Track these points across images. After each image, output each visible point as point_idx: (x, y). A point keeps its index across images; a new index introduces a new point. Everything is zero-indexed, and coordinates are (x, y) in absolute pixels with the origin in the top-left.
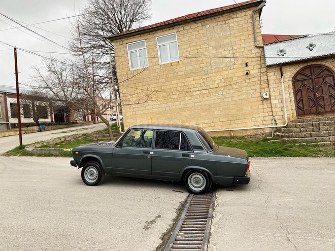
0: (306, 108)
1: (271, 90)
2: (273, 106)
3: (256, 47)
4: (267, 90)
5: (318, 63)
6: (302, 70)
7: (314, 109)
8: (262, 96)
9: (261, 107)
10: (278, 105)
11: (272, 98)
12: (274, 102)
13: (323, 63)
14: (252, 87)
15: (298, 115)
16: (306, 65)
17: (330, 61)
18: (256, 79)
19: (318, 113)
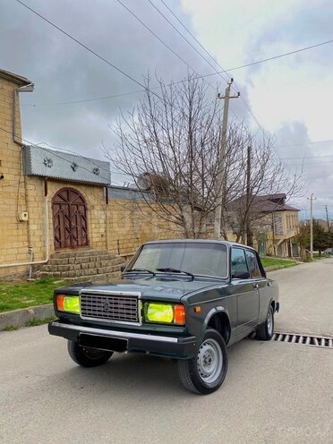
0: (63, 239)
1: (30, 210)
2: (31, 234)
3: (15, 142)
4: (24, 208)
5: (75, 187)
6: (61, 190)
7: (69, 241)
8: (17, 217)
9: (15, 232)
10: (37, 233)
11: (31, 221)
12: (33, 227)
13: (78, 189)
14: (6, 201)
15: (56, 248)
16: (65, 186)
17: (83, 188)
18: (11, 189)
19: (72, 247)
